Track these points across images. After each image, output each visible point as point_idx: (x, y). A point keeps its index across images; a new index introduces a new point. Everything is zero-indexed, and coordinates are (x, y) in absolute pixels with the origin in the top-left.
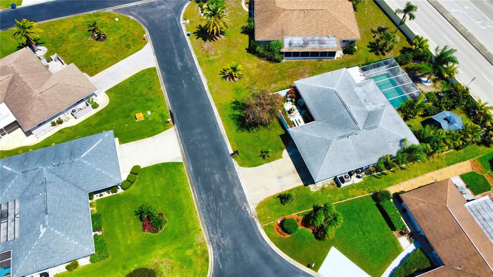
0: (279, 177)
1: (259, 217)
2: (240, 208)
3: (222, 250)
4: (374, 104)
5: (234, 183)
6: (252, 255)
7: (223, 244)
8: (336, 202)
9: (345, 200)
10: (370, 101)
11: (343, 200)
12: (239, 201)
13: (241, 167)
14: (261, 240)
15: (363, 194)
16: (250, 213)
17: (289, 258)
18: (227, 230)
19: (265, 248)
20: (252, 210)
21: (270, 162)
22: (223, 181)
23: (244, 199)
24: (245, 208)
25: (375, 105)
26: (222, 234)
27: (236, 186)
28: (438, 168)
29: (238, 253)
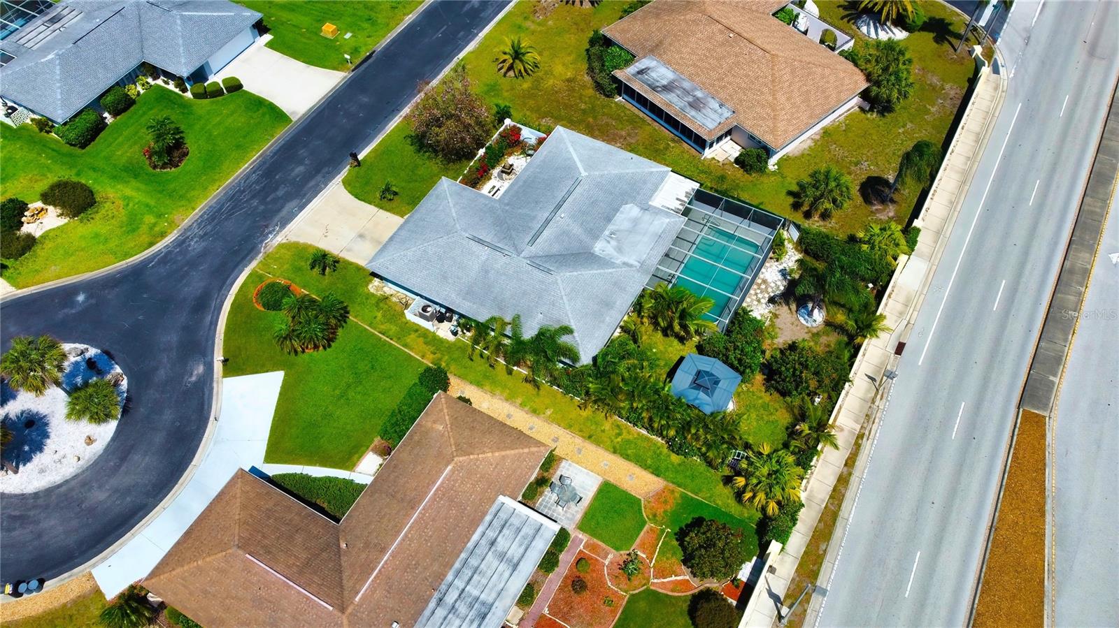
0: (361, 236)
1: (267, 256)
2: (267, 226)
3: (178, 250)
4: (620, 249)
5: (305, 195)
6: (194, 285)
7: (189, 245)
8: (375, 329)
9: (387, 339)
10: (618, 241)
11: (387, 337)
12: (276, 219)
13: (341, 183)
14: (228, 282)
15: (423, 357)
16: (266, 244)
17: (223, 331)
18: (215, 236)
19: (218, 295)
20: (274, 242)
21: (381, 208)
22: (298, 179)
23: (284, 223)
24: (270, 233)
25: (618, 252)
26: (205, 234)
27: (302, 200)
28: (590, 437)
29: (186, 269)
